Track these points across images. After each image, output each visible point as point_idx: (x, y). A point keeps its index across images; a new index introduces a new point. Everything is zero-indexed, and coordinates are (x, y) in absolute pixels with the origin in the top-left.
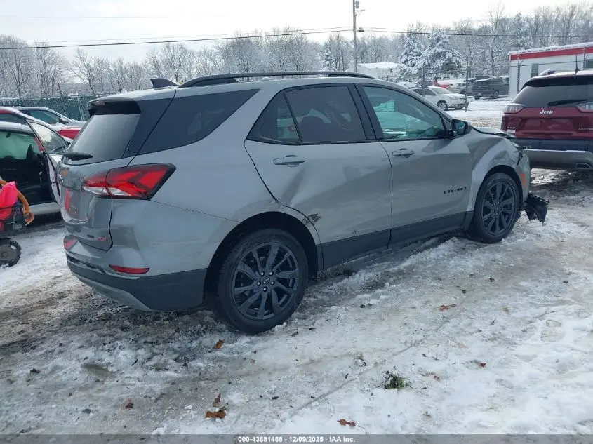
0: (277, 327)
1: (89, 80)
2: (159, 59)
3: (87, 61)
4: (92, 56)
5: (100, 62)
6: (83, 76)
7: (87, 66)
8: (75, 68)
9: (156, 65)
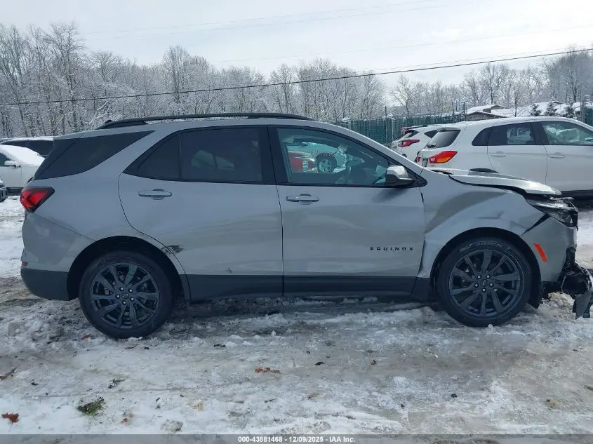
0: (132, 338)
1: (407, 103)
2: (476, 80)
3: (407, 86)
4: (413, 80)
5: (419, 86)
6: (402, 100)
7: (407, 90)
8: (396, 92)
9: (473, 86)
